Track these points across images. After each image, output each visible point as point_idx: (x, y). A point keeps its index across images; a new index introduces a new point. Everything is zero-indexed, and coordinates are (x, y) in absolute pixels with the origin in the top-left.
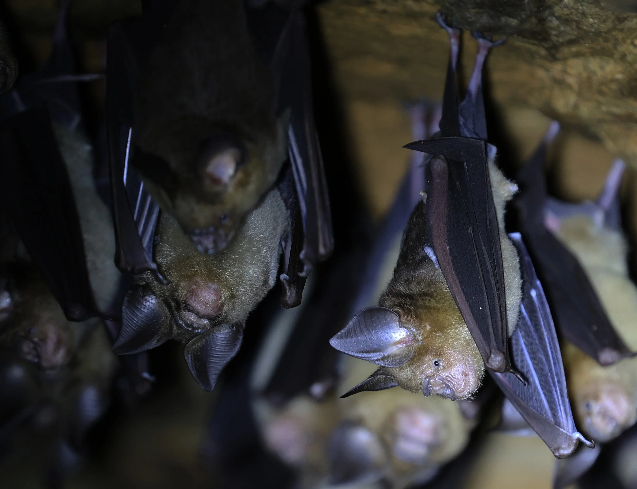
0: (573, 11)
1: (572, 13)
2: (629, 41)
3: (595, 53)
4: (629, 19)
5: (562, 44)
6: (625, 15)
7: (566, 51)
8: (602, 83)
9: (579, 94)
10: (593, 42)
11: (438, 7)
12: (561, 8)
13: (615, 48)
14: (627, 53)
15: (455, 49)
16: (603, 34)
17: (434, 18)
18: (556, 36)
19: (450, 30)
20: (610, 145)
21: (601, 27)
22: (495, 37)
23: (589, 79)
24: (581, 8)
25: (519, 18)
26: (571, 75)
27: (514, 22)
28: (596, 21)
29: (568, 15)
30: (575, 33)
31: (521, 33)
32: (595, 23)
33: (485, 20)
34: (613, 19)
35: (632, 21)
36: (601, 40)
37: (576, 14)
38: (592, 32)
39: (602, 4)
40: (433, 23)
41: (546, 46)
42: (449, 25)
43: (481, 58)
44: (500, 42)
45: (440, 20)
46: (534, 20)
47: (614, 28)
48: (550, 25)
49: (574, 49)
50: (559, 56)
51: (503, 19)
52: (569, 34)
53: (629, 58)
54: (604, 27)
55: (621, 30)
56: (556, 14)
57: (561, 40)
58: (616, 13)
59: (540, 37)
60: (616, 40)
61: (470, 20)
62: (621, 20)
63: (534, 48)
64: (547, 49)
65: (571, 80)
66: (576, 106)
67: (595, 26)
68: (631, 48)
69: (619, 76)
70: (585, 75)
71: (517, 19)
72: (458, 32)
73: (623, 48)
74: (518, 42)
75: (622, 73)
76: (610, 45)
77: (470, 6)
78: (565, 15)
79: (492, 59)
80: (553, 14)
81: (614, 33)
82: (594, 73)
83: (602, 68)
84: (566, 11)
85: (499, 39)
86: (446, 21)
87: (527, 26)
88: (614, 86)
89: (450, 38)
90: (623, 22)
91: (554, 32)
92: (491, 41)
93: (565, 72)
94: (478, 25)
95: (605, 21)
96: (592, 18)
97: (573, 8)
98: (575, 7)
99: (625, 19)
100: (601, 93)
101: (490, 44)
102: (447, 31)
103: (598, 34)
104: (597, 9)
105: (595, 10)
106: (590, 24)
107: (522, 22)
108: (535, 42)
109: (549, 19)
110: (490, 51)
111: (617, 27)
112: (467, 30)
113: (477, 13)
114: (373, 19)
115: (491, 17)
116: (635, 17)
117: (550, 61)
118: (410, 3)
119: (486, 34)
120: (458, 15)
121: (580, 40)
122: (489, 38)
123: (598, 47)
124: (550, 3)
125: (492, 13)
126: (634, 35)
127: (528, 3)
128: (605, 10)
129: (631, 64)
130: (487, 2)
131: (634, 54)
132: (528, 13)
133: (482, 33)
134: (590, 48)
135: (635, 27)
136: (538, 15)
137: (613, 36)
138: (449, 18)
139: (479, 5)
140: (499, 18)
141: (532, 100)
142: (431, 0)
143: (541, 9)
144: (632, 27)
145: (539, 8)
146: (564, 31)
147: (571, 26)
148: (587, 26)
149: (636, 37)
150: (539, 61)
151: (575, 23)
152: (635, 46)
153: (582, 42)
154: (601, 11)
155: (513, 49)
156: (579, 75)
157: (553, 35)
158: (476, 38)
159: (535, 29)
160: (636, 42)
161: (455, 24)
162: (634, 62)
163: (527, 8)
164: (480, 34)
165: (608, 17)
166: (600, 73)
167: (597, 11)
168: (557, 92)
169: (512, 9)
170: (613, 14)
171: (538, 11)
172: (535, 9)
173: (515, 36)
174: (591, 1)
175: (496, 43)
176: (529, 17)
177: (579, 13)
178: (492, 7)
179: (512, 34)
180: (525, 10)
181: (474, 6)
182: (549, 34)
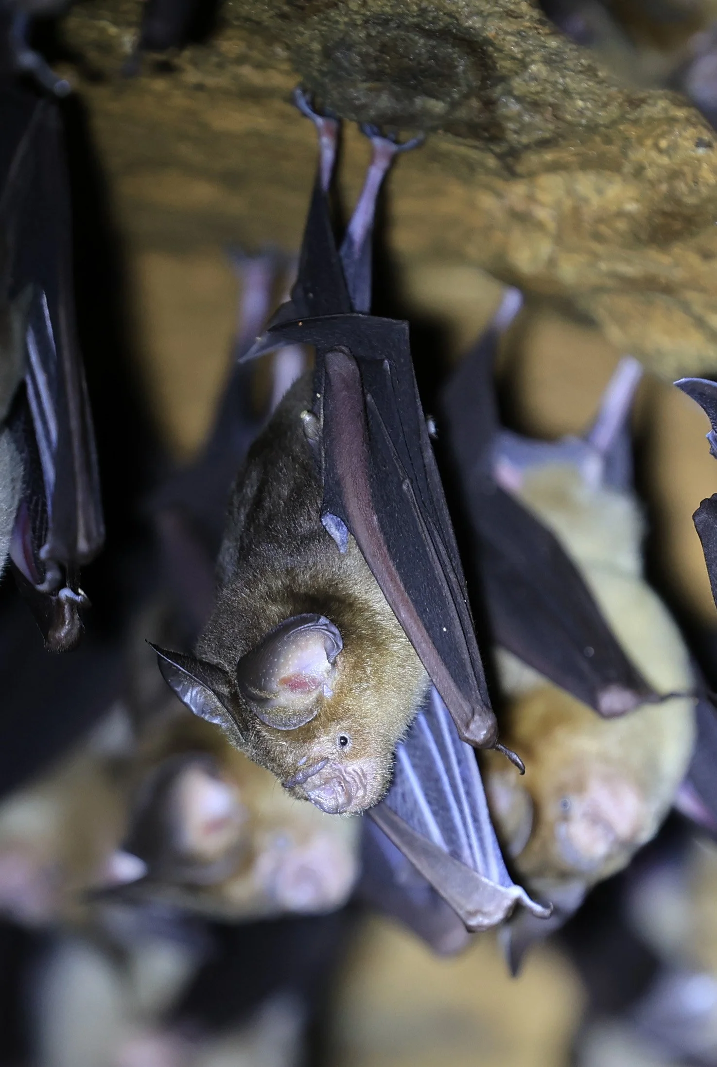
0: (548, 86)
1: (544, 90)
2: (649, 142)
3: (587, 164)
4: (649, 101)
5: (527, 147)
6: (642, 95)
7: (533, 159)
8: (600, 220)
9: (558, 239)
10: (583, 142)
11: (299, 78)
12: (524, 81)
13: (624, 154)
14: (647, 166)
15: (328, 155)
16: (603, 129)
17: (291, 100)
18: (516, 132)
19: (320, 121)
20: (614, 333)
21: (598, 115)
22: (404, 135)
23: (576, 211)
24: (561, 80)
25: (448, 99)
26: (542, 205)
27: (438, 106)
28: (589, 105)
29: (537, 93)
30: (551, 126)
31: (450, 127)
32: (587, 108)
33: (385, 102)
34: (620, 100)
35: (655, 105)
36: (598, 139)
37: (552, 92)
38: (580, 125)
39: (600, 74)
40: (288, 109)
42: (320, 113)
43: (375, 174)
44: (412, 142)
45: (302, 102)
46: (475, 103)
47: (622, 118)
48: (504, 111)
49: (549, 156)
50: (520, 169)
51: (420, 102)
52: (540, 129)
53: (650, 173)
54: (603, 116)
55: (636, 122)
56: (516, 93)
57: (525, 139)
58: (625, 91)
59: (486, 135)
60: (627, 139)
61: (357, 102)
62: (635, 103)
63: (474, 154)
64: (500, 157)
65: (543, 214)
66: (552, 262)
67: (588, 114)
68: (654, 154)
69: (631, 207)
70: (568, 203)
71: (444, 101)
72: (334, 125)
73: (638, 155)
74: (446, 144)
75: (637, 201)
76: (614, 149)
77: (359, 77)
78: (532, 93)
79: (398, 174)
80: (509, 93)
81: (622, 127)
82: (586, 200)
83: (600, 192)
84: (534, 87)
85: (410, 138)
86: (312, 104)
87: (462, 113)
88: (622, 225)
89: (319, 136)
90: (638, 106)
91: (511, 126)
92: (396, 142)
93: (531, 198)
94: (372, 113)
95: (605, 105)
96: (582, 99)
97: (546, 80)
98: (552, 79)
99: (643, 101)
100: (598, 237)
101: (393, 148)
102: (314, 121)
103: (592, 128)
104: (591, 83)
105: (587, 84)
106: (578, 111)
107: (454, 105)
108: (477, 143)
109: (503, 101)
110: (394, 161)
111: (628, 116)
112: (352, 120)
113: (370, 90)
114: (179, 100)
115: (397, 97)
116: (660, 98)
117: (506, 180)
118: (247, 72)
119: (387, 128)
120: (335, 94)
121: (560, 139)
122: (392, 136)
123: (593, 153)
124: (504, 71)
125: (399, 89)
126: (659, 131)
127: (464, 72)
128: (606, 85)
129: (652, 184)
130: (388, 71)
131: (659, 166)
132: (465, 89)
133: (380, 127)
134: (577, 154)
135: (662, 116)
136: (482, 93)
137: (620, 131)
138: (319, 100)
139: (375, 76)
140: (411, 99)
141: (472, 250)
142: (286, 66)
143: (489, 82)
144: (656, 116)
145: (484, 79)
146: (530, 124)
147: (542, 114)
148: (572, 115)
149: (663, 135)
150: (482, 178)
151: (550, 108)
152: (660, 151)
153: (562, 142)
154: (598, 86)
155: (437, 157)
156: (558, 205)
157: (511, 130)
158: (369, 137)
159: (477, 120)
160: (663, 144)
161: (329, 109)
162: (660, 181)
163: (462, 82)
164: (376, 129)
165: (611, 98)
166: (595, 201)
167: (590, 86)
168: (517, 235)
169: (435, 83)
170: (621, 92)
171: (483, 87)
172: (476, 83)
173: (440, 132)
174: (580, 69)
175: (406, 146)
176: (466, 97)
177: (558, 90)
178: (397, 79)
179: (434, 129)
180: (458, 84)
181: (365, 77)
182: (503, 130)
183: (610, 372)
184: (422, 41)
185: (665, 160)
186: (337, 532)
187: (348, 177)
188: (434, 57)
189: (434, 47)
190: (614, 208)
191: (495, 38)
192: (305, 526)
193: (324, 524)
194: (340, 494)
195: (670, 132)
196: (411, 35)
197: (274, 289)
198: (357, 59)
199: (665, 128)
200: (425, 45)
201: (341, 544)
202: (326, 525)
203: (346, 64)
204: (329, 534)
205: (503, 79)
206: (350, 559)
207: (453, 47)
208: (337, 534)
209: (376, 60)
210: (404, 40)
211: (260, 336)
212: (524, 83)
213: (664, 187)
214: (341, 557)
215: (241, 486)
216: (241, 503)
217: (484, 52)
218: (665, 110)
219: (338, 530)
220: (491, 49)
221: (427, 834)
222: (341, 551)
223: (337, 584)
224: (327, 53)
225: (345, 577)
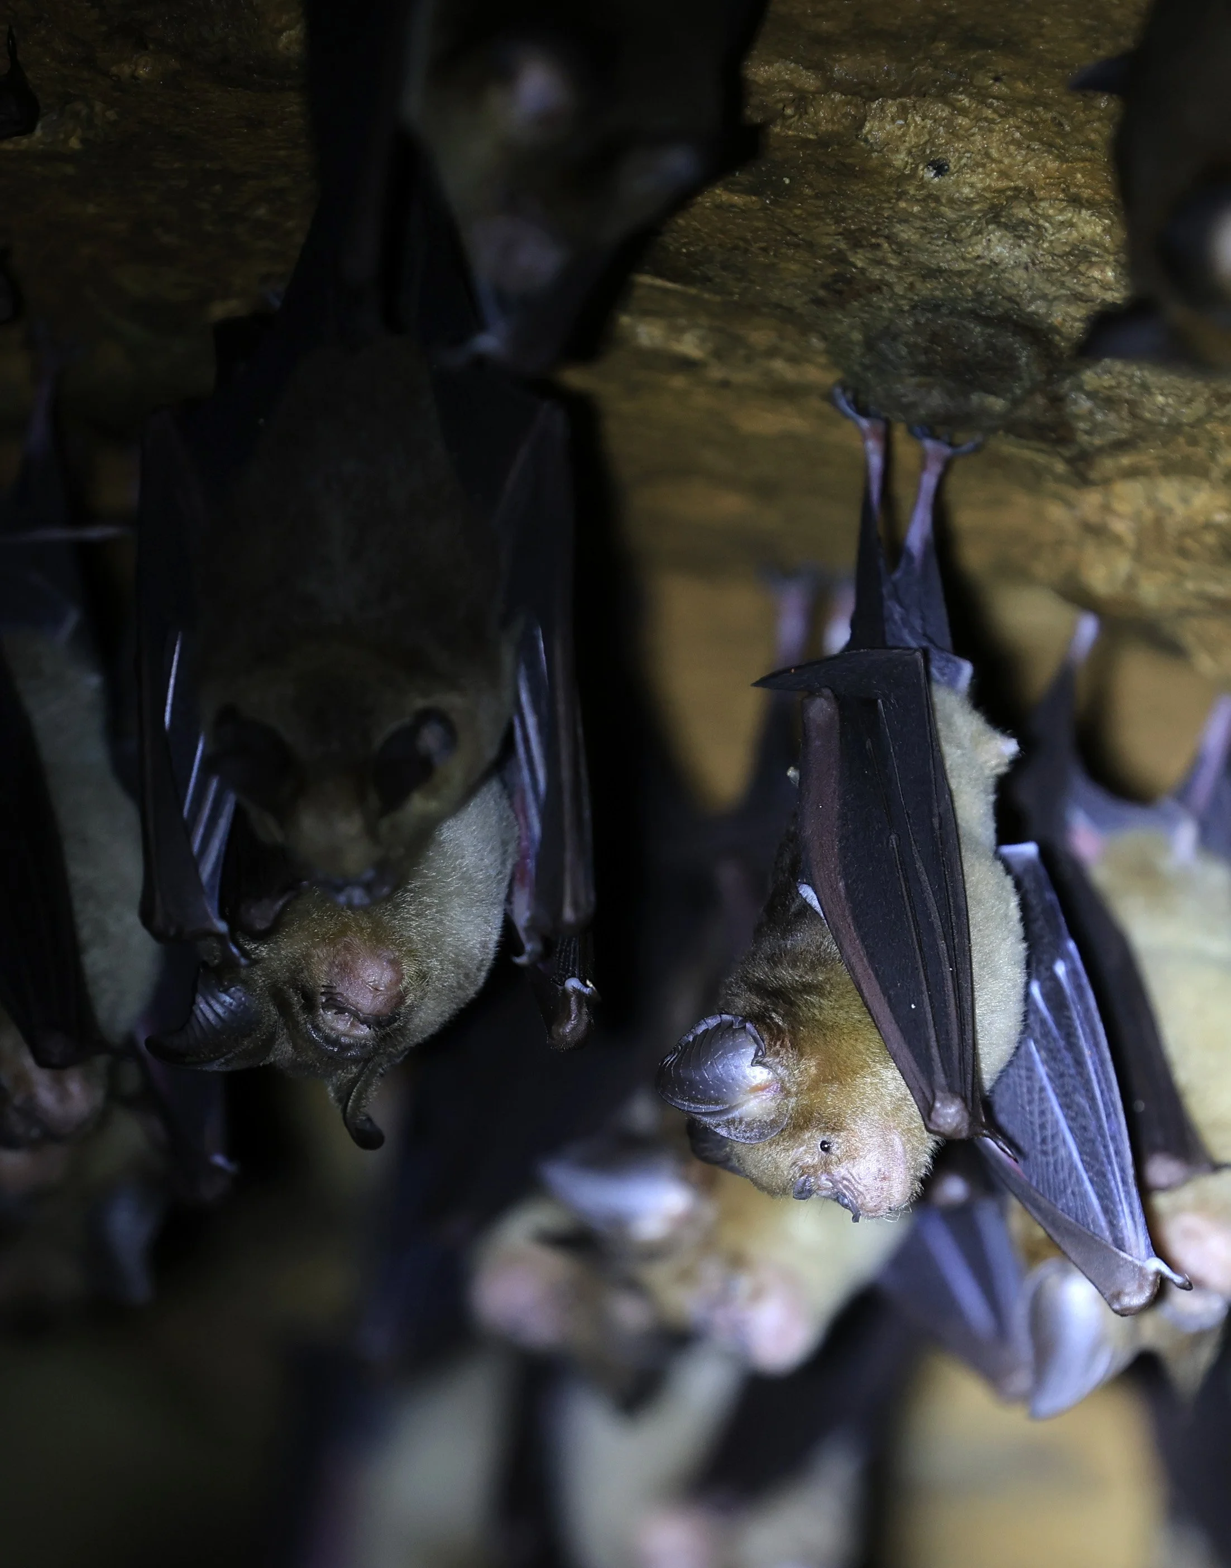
0: (1123, 379)
1: (1119, 385)
3: (1169, 469)
5: (1100, 450)
7: (1108, 464)
8: (1185, 533)
9: (1138, 555)
10: (1165, 444)
11: (838, 374)
12: (1096, 374)
13: (1212, 458)
15: (876, 461)
16: (1187, 429)
17: (829, 397)
18: (1087, 433)
19: (865, 423)
20: (1205, 663)
21: (1182, 413)
22: (960, 437)
23: (1158, 523)
25: (1009, 395)
26: (1119, 516)
27: (997, 404)
28: (1170, 401)
29: (1111, 388)
30: (1127, 426)
31: (1014, 428)
32: (1168, 405)
33: (936, 399)
34: (1206, 396)
36: (1181, 440)
37: (1129, 387)
38: (1161, 424)
40: (826, 407)
41: (1067, 453)
42: (863, 411)
43: (929, 481)
44: (969, 445)
45: (842, 401)
46: (1040, 400)
47: (1209, 415)
48: (1074, 409)
49: (1126, 461)
50: (1094, 475)
51: (975, 398)
52: (1114, 429)
54: (1188, 414)
55: (1224, 421)
56: (1087, 388)
57: (1097, 441)
58: (1212, 385)
59: (1053, 435)
60: (1214, 440)
61: (904, 400)
62: (1223, 399)
63: (1041, 459)
64: (1070, 461)
65: (1120, 527)
66: (1131, 582)
67: (1170, 411)
69: (1221, 518)
70: (1149, 514)
71: (1004, 398)
72: (880, 427)
73: (1228, 457)
74: (1008, 447)
76: (1200, 452)
77: (905, 371)
78: (1105, 388)
79: (954, 482)
80: (1080, 388)
81: (1208, 426)
82: (1170, 511)
83: (1185, 500)
84: (1107, 381)
85: (967, 440)
86: (854, 403)
87: (1025, 412)
88: (1210, 539)
89: (864, 438)
90: (1228, 402)
91: (1082, 425)
92: (951, 444)
93: (1106, 508)
94: (922, 412)
95: (1189, 401)
96: (1162, 394)
97: (1121, 374)
98: (1127, 372)
100: (1183, 553)
101: (947, 451)
102: (857, 424)
103: (1175, 428)
104: (1172, 377)
105: (1167, 378)
106: (1159, 408)
107: (1016, 403)
108: (1043, 446)
109: (1072, 397)
110: (948, 465)
111: (1216, 414)
112: (900, 421)
113: (918, 386)
114: (702, 399)
115: (950, 394)
117: (1076, 487)
118: (778, 365)
119: (940, 429)
120: (879, 391)
121: (1139, 441)
122: (947, 438)
123: (1176, 456)
125: (953, 385)
127: (1027, 364)
128: (1189, 378)
130: (940, 363)
132: (1028, 384)
133: (931, 428)
134: (1158, 458)
136: (1049, 388)
137: (1208, 432)
138: (861, 398)
139: (924, 370)
140: (966, 396)
141: (1039, 569)
142: (822, 360)
143: (1055, 376)
145: (1050, 373)
146: (1104, 423)
147: (1117, 412)
148: (1150, 411)
150: (1051, 486)
151: (1126, 405)
153: (1141, 444)
154: (1181, 379)
155: (998, 462)
156: (1137, 516)
157: (1081, 431)
158: (919, 439)
159: (1042, 419)
161: (873, 408)
163: (1026, 375)
164: (927, 431)
165: (1196, 394)
166: (1180, 510)
168: (1090, 551)
169: (993, 378)
170: (1206, 386)
171: (1049, 381)
172: (1042, 377)
173: (1001, 433)
175: (961, 449)
176: (1031, 392)
177: (1135, 384)
178: (951, 373)
179: (993, 430)
180: (1021, 379)
181: (913, 371)
182: (1072, 430)
184: (978, 329)
188: (992, 347)
189: (991, 336)
190: (1201, 519)
191: (1062, 324)
196: (966, 323)
198: (904, 351)
200: (982, 334)
203: (891, 357)
205: (1072, 372)
207: (1014, 334)
209: (926, 351)
210: (957, 328)
212: (1095, 376)
217: (1050, 342)
220: (1057, 338)
224: (869, 345)
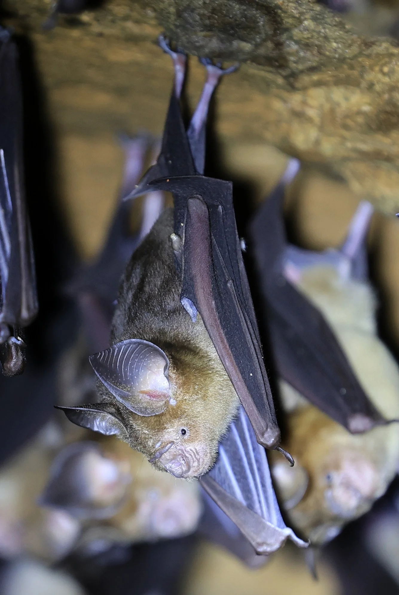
0: (315, 34)
1: (312, 37)
2: (377, 69)
3: (338, 82)
4: (377, 43)
5: (302, 72)
6: (372, 40)
7: (306, 79)
8: (347, 116)
9: (321, 128)
10: (336, 68)
11: (162, 29)
12: (300, 31)
13: (362, 76)
14: (376, 83)
15: (180, 76)
16: (349, 61)
17: (157, 42)
18: (295, 62)
19: (175, 55)
20: (356, 186)
21: (346, 52)
22: (226, 64)
23: (332, 111)
24: (323, 31)
25: (254, 42)
26: (311, 107)
27: (247, 47)
28: (340, 46)
29: (308, 38)
30: (317, 59)
31: (255, 59)
32: (339, 48)
33: (214, 44)
34: (359, 43)
35: (380, 46)
36: (345, 67)
37: (318, 38)
38: (335, 58)
39: (347, 27)
40: (155, 48)
41: (284, 73)
42: (175, 50)
43: (209, 89)
44: (232, 68)
45: (164, 44)
46: (270, 45)
47: (360, 54)
48: (288, 49)
49: (315, 77)
50: (298, 85)
51: (236, 44)
52: (309, 60)
53: (378, 87)
54: (349, 53)
55: (369, 56)
56: (295, 38)
57: (300, 67)
58: (363, 37)
59: (277, 64)
60: (363, 67)
61: (197, 44)
62: (368, 45)
63: (270, 76)
64: (286, 78)
65: (312, 113)
66: (317, 143)
67: (340, 51)
68: (380, 76)
69: (366, 108)
70: (327, 106)
71: (251, 44)
72: (183, 58)
73: (370, 76)
74: (252, 69)
75: (370, 104)
76: (355, 73)
77: (198, 28)
78: (305, 38)
79: (223, 88)
80: (291, 38)
81: (360, 59)
82: (338, 104)
83: (347, 99)
84: (306, 35)
85: (230, 65)
86: (170, 45)
87: (262, 51)
88: (360, 120)
89: (174, 64)
90: (371, 46)
91: (292, 58)
93: (304, 103)
94: (207, 50)
95: (350, 46)
96: (335, 42)
97: (314, 31)
98: (317, 30)
99: (373, 43)
100: (346, 127)
101: (220, 72)
103: (342, 60)
104: (341, 32)
105: (339, 33)
106: (334, 49)
107: (257, 46)
108: (271, 69)
109: (287, 43)
110: (220, 80)
111: (364, 53)
112: (194, 55)
113: (205, 36)
114: (88, 43)
115: (222, 41)
116: (384, 41)
117: (288, 91)
118: (130, 25)
119: (216, 60)
120: (184, 39)
121: (322, 67)
122: (219, 65)
123: (342, 75)
124: (288, 25)
125: (223, 36)
126: (383, 62)
127: (263, 25)
128: (350, 33)
129: (379, 94)
130: (216, 25)
131: (383, 83)
132: (263, 36)
133: (211, 59)
134: (334, 76)
135: (385, 52)
136: (275, 38)
137: (360, 62)
138: (174, 42)
139: (209, 28)
140: (231, 43)
141: (268, 135)
142: (153, 22)
143: (278, 32)
144: (381, 53)
145: (275, 30)
146: (304, 58)
147: (311, 52)
148: (329, 51)
149: (385, 64)
150: (275, 90)
151: (316, 48)
152: (384, 74)
153: (323, 68)
154: (346, 34)
155: (247, 77)
156: (321, 107)
157: (292, 61)
158: (205, 65)
159: (271, 55)
160: (386, 69)
161: (180, 48)
162: (384, 93)
163: (263, 31)
164: (209, 61)
165: (353, 42)
166: (344, 105)
167: (341, 34)
168: (296, 126)
169: (245, 32)
170: (359, 38)
171: (275, 34)
172: (270, 32)
173: (249, 62)
174: (334, 23)
175: (227, 71)
176: (264, 40)
177: (321, 36)
178: (222, 30)
179: (245, 61)
180: (259, 33)
181: (202, 29)
182: (286, 60)
183: (354, 210)
184: (237, 6)
185: (386, 80)
186: (191, 309)
187: (192, 90)
188: (245, 16)
189: (245, 10)
190: (355, 109)
191: (282, 4)
192: (171, 304)
193: (183, 304)
194: (193, 286)
195: (390, 63)
196: (231, 3)
197: (146, 157)
198: (197, 18)
199: (387, 60)
200: (239, 9)
201: (193, 316)
202: (184, 304)
203: (191, 21)
204: (186, 310)
205: (287, 30)
206: (198, 326)
207: (257, 10)
208: (191, 310)
209: (209, 18)
210: (226, 6)
211: (137, 185)
212: (300, 32)
213: (386, 96)
214: (193, 325)
215: (129, 277)
216: (129, 289)
217: (276, 13)
218: (387, 49)
219: (192, 308)
220: (280, 11)
221: (233, 493)
222: (193, 321)
223: (190, 340)
224: (179, 14)
225: (195, 337)
